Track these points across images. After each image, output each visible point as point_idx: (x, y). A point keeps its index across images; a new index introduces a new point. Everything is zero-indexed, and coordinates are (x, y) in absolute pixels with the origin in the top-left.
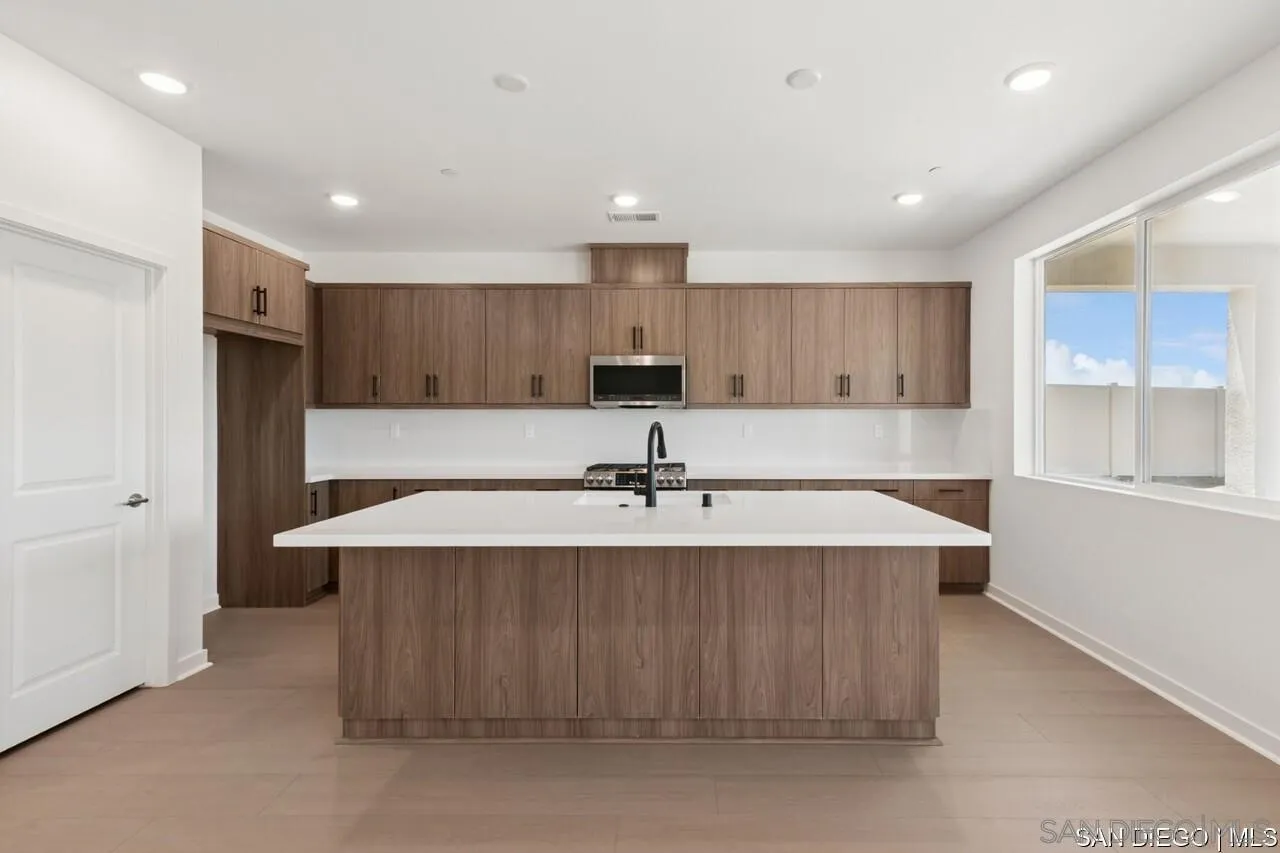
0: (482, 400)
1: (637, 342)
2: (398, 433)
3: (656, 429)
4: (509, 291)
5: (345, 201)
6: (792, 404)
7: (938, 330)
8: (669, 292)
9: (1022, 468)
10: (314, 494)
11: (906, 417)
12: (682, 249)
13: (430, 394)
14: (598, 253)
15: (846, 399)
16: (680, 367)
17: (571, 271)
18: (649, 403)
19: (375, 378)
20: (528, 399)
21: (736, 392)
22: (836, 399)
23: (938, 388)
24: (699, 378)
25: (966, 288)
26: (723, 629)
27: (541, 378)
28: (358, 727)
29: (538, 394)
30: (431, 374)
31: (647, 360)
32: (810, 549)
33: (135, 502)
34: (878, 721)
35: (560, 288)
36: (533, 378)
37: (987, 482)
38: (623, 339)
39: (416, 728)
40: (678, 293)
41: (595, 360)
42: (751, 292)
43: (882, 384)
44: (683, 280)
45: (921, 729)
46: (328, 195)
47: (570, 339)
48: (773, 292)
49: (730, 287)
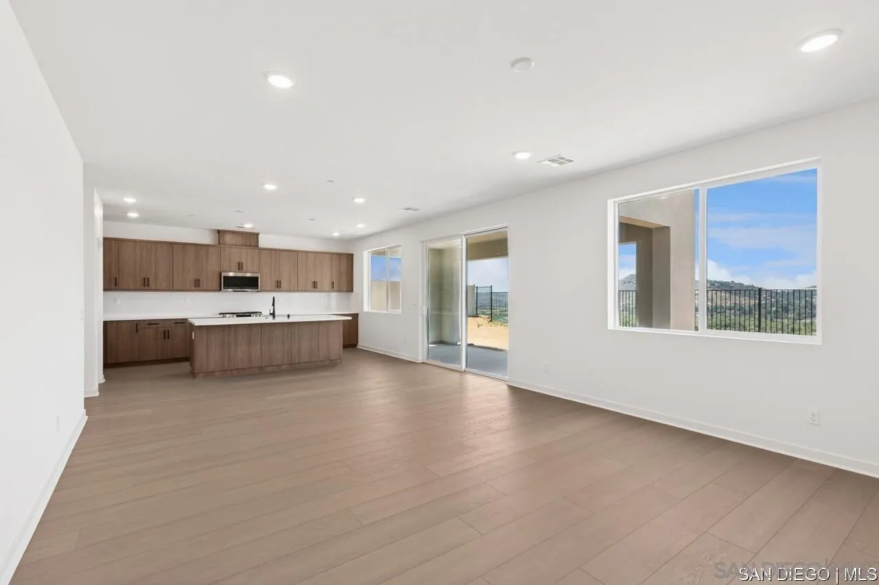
0: (171, 288)
1: (240, 268)
2: (119, 302)
5: (133, 215)
7: (344, 267)
8: (252, 250)
9: (366, 308)
11: (334, 295)
12: (256, 235)
13: (145, 285)
14: (219, 233)
15: (317, 289)
16: (257, 278)
17: (206, 239)
18: (245, 290)
19: (117, 278)
20: (193, 287)
21: (278, 286)
22: (313, 289)
23: (344, 287)
24: (264, 281)
25: (352, 255)
27: (199, 280)
29: (197, 286)
30: (146, 277)
32: (316, 322)
34: (330, 361)
35: (207, 246)
36: (195, 280)
37: (358, 314)
38: (235, 266)
39: (217, 374)
40: (255, 250)
41: (223, 274)
42: (283, 253)
43: (327, 285)
44: (257, 246)
45: (339, 361)
46: (126, 213)
47: (212, 266)
48: (291, 253)
49: (275, 250)
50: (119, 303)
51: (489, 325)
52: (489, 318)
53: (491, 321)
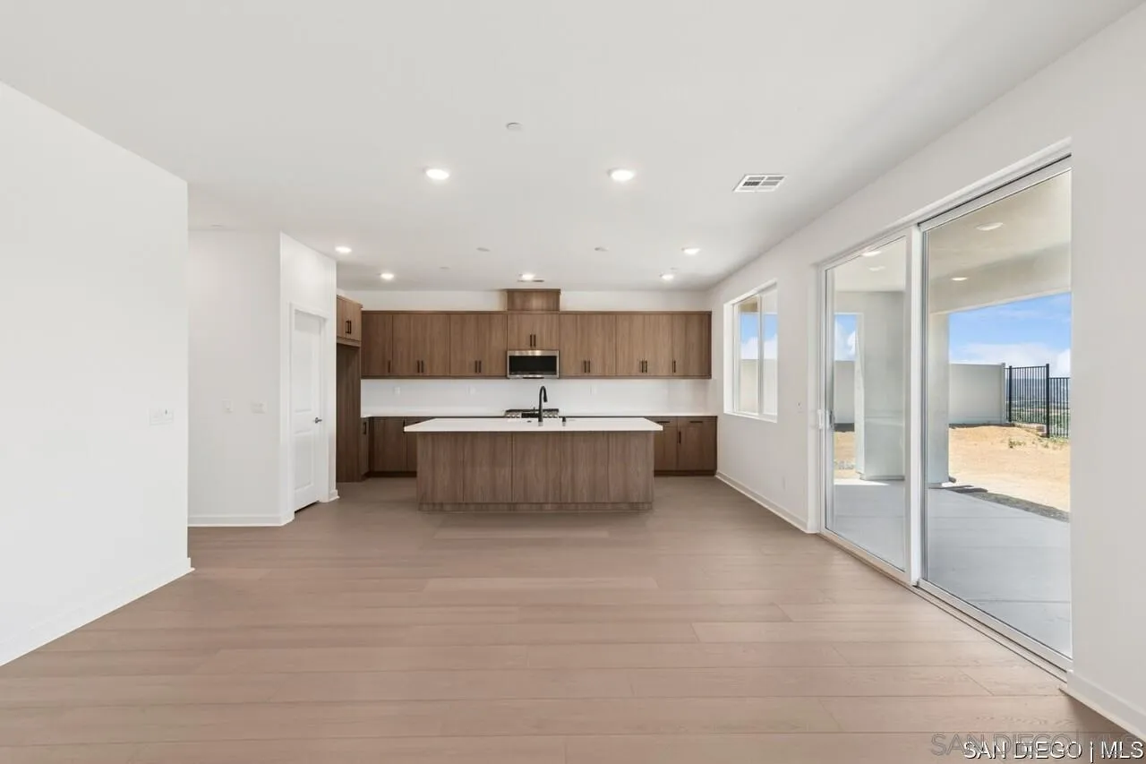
0: (448, 374)
1: (533, 343)
3: (543, 389)
4: (463, 315)
5: (387, 276)
6: (617, 376)
7: (694, 337)
8: (550, 316)
9: (727, 409)
10: (365, 423)
12: (557, 292)
13: (420, 371)
14: (511, 294)
15: (644, 374)
16: (555, 357)
17: (494, 303)
18: (538, 376)
19: (389, 363)
20: (473, 374)
21: (586, 371)
22: (641, 374)
23: (694, 369)
24: (566, 362)
25: (709, 315)
26: (569, 469)
27: (480, 363)
28: (425, 507)
29: (478, 371)
30: (420, 360)
31: (538, 353)
33: (317, 421)
34: (629, 503)
35: (490, 314)
36: (476, 362)
37: (716, 417)
38: (525, 341)
39: (448, 508)
40: (555, 316)
41: (510, 353)
42: (594, 316)
43: (664, 367)
44: (557, 308)
45: (646, 506)
46: (380, 274)
47: (496, 342)
48: (606, 316)
49: (583, 314)
50: (399, 392)
51: (1039, 444)
52: (1040, 429)
53: (1048, 435)
